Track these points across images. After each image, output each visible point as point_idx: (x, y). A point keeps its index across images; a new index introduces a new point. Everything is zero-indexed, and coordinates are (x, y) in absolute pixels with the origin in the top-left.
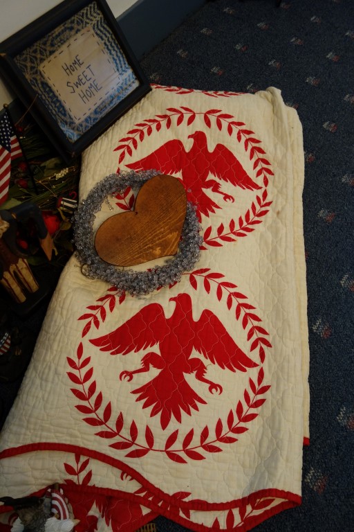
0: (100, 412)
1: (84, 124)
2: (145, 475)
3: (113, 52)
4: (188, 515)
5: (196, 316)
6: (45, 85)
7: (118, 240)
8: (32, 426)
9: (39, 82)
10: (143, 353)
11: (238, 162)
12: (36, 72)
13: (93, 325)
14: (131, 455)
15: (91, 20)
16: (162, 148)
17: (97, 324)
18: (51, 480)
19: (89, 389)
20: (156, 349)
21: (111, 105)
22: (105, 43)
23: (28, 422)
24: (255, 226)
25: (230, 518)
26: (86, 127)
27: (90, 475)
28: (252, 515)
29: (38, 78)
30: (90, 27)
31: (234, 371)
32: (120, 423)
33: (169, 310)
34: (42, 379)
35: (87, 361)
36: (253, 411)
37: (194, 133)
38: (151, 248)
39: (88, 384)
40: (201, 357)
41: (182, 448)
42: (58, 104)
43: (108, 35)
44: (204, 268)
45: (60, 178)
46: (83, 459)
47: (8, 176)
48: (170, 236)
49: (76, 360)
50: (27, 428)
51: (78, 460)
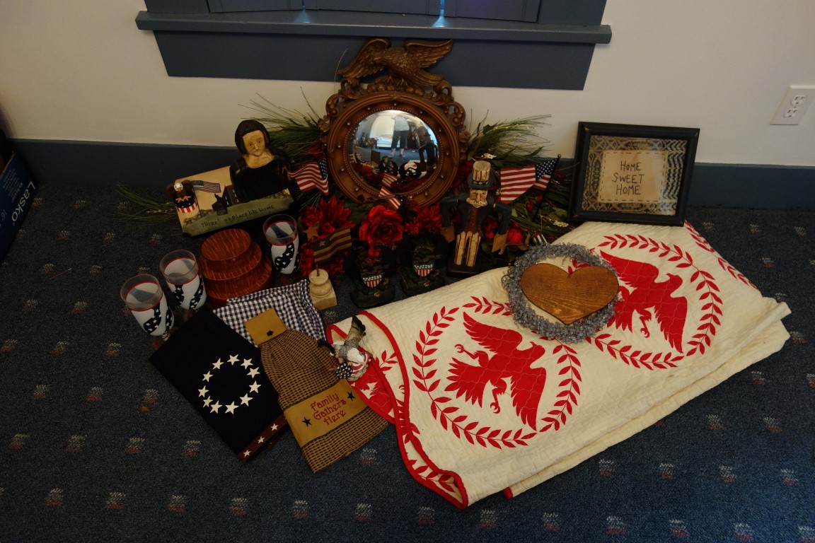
0: (428, 348)
1: (603, 205)
2: (411, 399)
3: (671, 180)
4: (406, 442)
5: (534, 365)
6: (599, 163)
7: (541, 280)
8: (393, 316)
9: (596, 159)
10: (482, 348)
11: (684, 320)
12: (599, 153)
13: (475, 308)
14: (416, 382)
15: (672, 150)
16: (640, 263)
17: (478, 310)
18: (372, 350)
19: (436, 332)
20: (491, 354)
21: (636, 210)
22: (670, 171)
23: (394, 313)
24: (643, 367)
25: (422, 469)
26: (603, 208)
27: (389, 368)
28: (434, 482)
29: (598, 156)
30: (667, 153)
31: (518, 414)
32: (429, 363)
33: (524, 346)
34: (422, 303)
35: (451, 319)
36: (501, 443)
37: (675, 275)
38: (556, 306)
39: (438, 329)
40: (509, 385)
41: (442, 410)
42: (596, 180)
43: (678, 167)
44: (575, 350)
45: (557, 226)
46: (395, 359)
47: (522, 192)
48: (575, 311)
49: (447, 312)
50: (390, 316)
51: (392, 357)
